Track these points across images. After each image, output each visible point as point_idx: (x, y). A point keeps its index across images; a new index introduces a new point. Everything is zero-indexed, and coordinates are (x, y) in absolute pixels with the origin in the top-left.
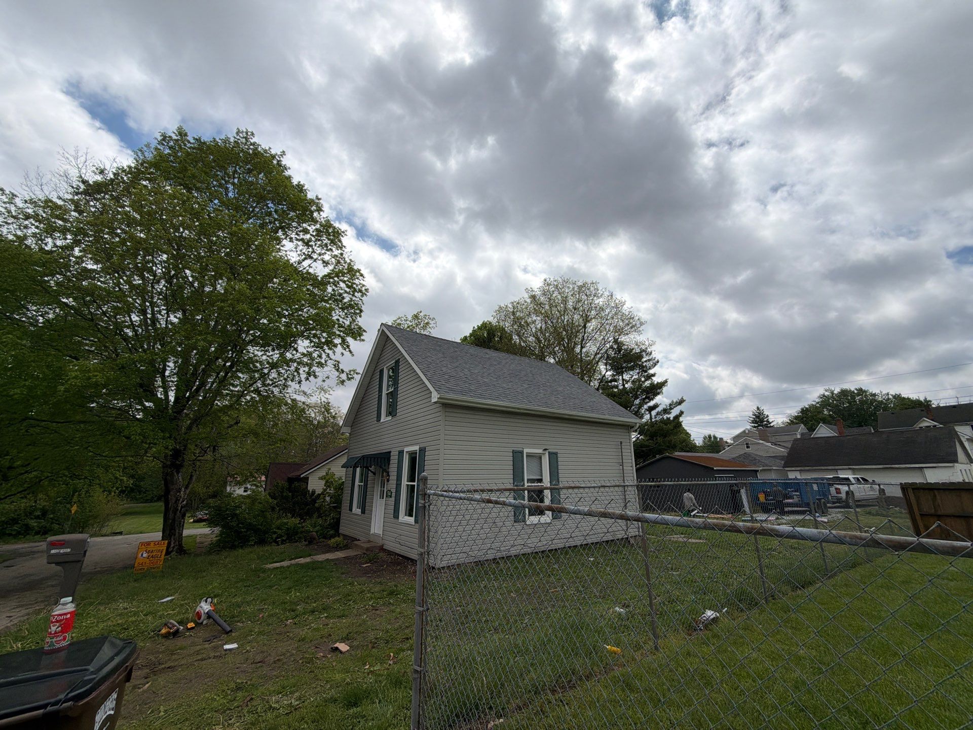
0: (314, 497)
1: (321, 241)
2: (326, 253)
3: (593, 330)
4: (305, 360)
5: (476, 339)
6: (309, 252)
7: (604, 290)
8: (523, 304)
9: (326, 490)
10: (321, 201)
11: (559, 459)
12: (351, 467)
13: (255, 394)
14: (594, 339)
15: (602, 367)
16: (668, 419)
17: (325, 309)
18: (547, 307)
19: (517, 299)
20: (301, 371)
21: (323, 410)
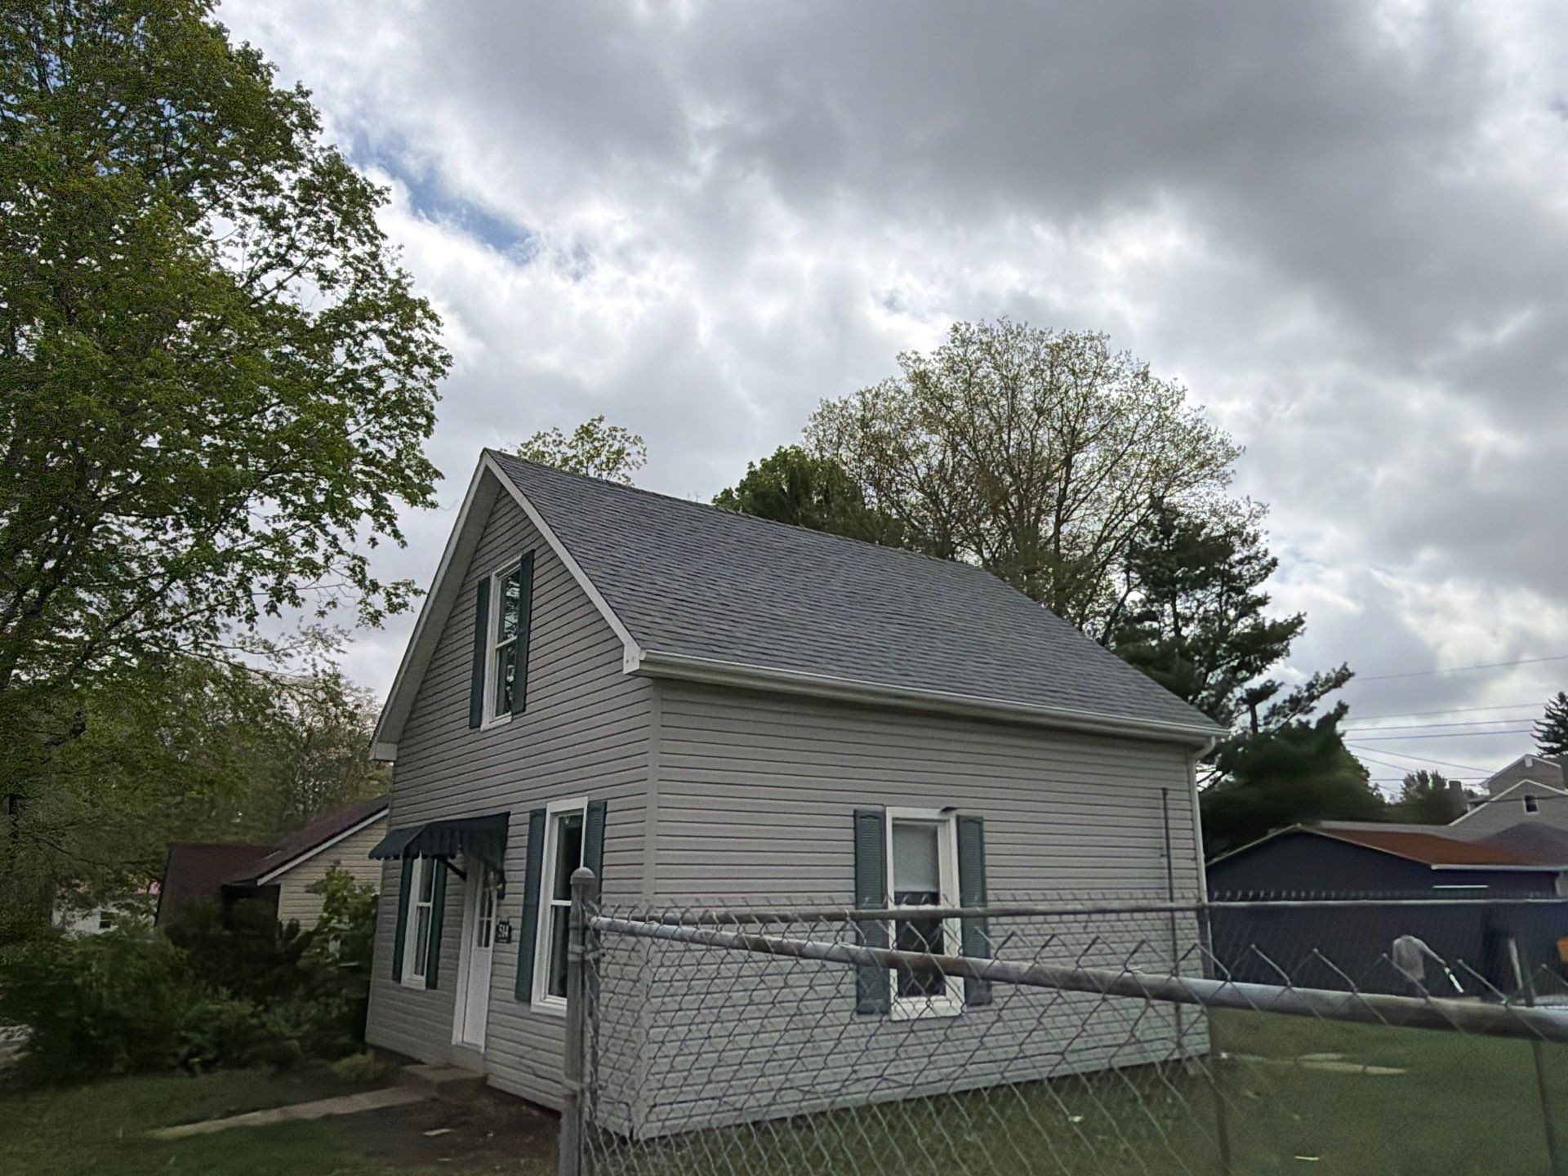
0: (296, 941)
1: (315, 214)
2: (327, 253)
3: (1091, 473)
4: (267, 553)
5: (756, 497)
6: (279, 245)
7: (1123, 358)
8: (893, 398)
9: (329, 920)
10: (310, 99)
11: (987, 837)
12: (397, 858)
13: (124, 648)
14: (1093, 497)
15: (1117, 579)
16: (1304, 726)
17: (325, 412)
18: (959, 405)
19: (874, 384)
20: (255, 587)
21: (321, 695)
